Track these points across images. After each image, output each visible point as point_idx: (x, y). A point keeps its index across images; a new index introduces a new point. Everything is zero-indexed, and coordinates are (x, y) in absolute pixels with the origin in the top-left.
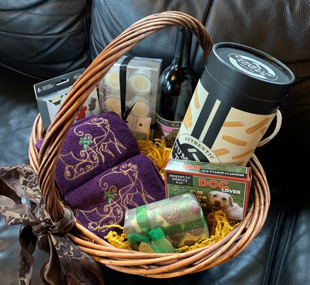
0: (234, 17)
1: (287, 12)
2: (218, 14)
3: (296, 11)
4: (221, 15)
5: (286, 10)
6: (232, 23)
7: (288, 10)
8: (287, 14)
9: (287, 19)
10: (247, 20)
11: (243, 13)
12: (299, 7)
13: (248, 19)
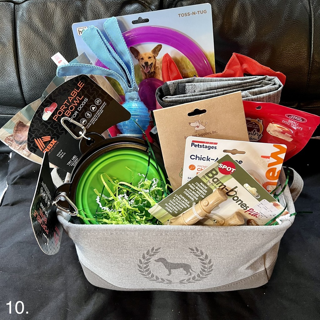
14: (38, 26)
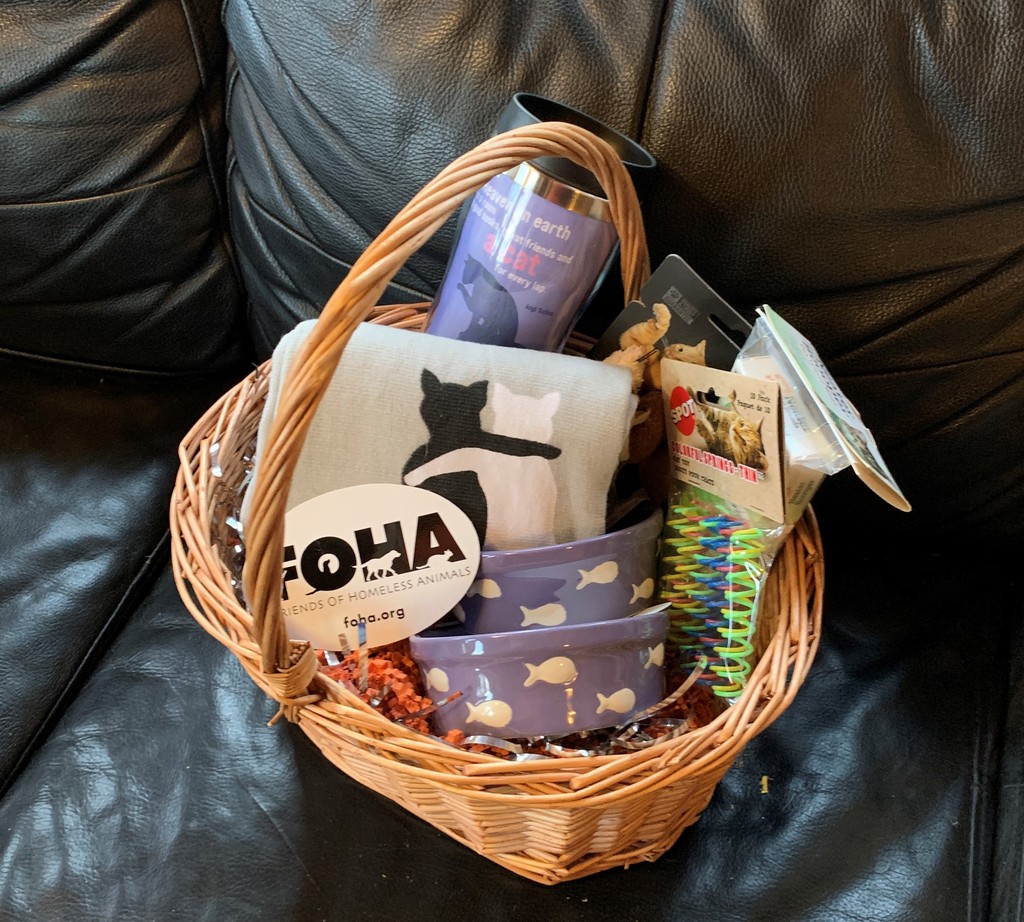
0: (743, 74)
1: (919, 44)
2: (687, 70)
3: (948, 38)
4: (700, 73)
5: (914, 38)
6: (741, 95)
7: (922, 37)
8: (919, 49)
9: (925, 68)
10: (788, 81)
11: (772, 58)
12: (957, 25)
13: (794, 80)
14: (749, 26)
